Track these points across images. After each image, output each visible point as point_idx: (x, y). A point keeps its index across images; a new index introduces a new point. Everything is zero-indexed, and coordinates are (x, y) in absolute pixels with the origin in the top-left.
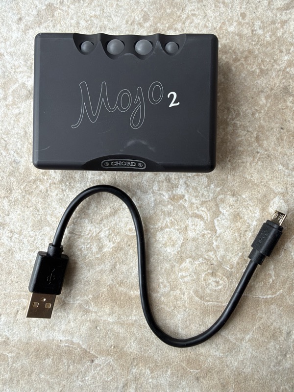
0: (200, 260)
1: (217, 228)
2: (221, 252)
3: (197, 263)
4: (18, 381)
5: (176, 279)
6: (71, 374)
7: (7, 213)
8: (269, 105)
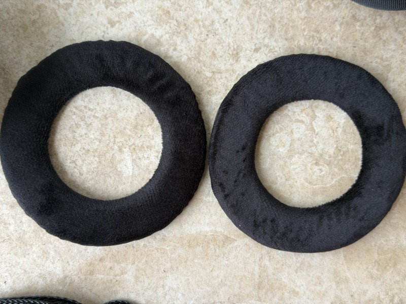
0: (306, 154)
1: (315, 128)
2: (321, 146)
3: (303, 157)
4: (177, 268)
5: (289, 172)
6: (218, 256)
7: (152, 137)
8: (342, 30)
